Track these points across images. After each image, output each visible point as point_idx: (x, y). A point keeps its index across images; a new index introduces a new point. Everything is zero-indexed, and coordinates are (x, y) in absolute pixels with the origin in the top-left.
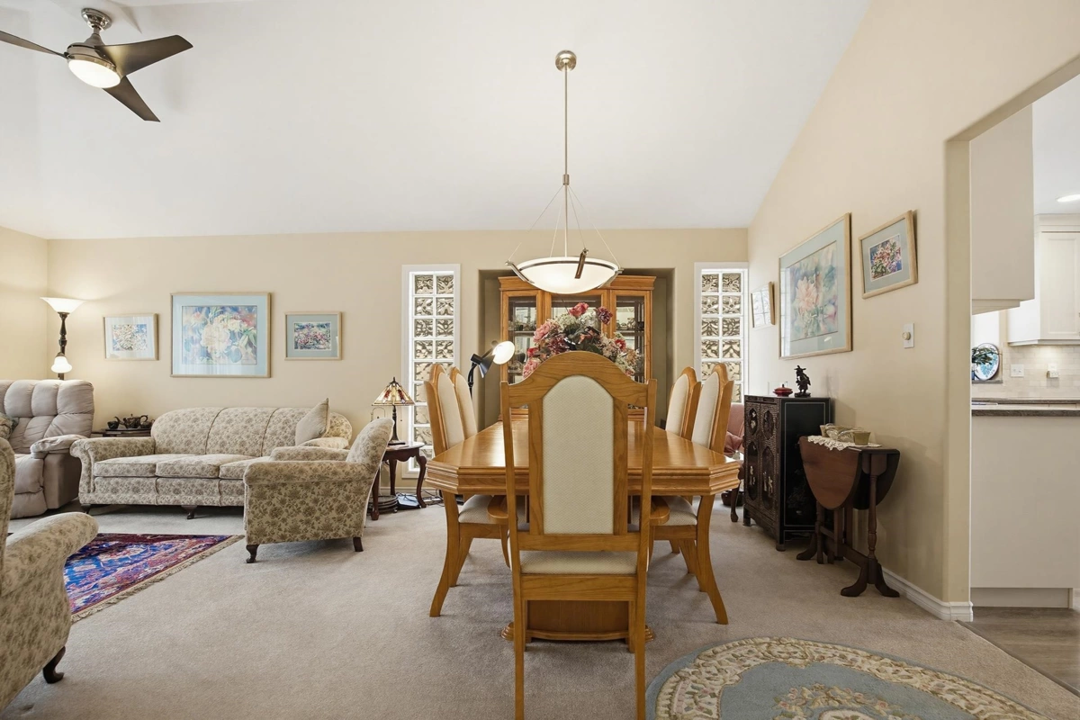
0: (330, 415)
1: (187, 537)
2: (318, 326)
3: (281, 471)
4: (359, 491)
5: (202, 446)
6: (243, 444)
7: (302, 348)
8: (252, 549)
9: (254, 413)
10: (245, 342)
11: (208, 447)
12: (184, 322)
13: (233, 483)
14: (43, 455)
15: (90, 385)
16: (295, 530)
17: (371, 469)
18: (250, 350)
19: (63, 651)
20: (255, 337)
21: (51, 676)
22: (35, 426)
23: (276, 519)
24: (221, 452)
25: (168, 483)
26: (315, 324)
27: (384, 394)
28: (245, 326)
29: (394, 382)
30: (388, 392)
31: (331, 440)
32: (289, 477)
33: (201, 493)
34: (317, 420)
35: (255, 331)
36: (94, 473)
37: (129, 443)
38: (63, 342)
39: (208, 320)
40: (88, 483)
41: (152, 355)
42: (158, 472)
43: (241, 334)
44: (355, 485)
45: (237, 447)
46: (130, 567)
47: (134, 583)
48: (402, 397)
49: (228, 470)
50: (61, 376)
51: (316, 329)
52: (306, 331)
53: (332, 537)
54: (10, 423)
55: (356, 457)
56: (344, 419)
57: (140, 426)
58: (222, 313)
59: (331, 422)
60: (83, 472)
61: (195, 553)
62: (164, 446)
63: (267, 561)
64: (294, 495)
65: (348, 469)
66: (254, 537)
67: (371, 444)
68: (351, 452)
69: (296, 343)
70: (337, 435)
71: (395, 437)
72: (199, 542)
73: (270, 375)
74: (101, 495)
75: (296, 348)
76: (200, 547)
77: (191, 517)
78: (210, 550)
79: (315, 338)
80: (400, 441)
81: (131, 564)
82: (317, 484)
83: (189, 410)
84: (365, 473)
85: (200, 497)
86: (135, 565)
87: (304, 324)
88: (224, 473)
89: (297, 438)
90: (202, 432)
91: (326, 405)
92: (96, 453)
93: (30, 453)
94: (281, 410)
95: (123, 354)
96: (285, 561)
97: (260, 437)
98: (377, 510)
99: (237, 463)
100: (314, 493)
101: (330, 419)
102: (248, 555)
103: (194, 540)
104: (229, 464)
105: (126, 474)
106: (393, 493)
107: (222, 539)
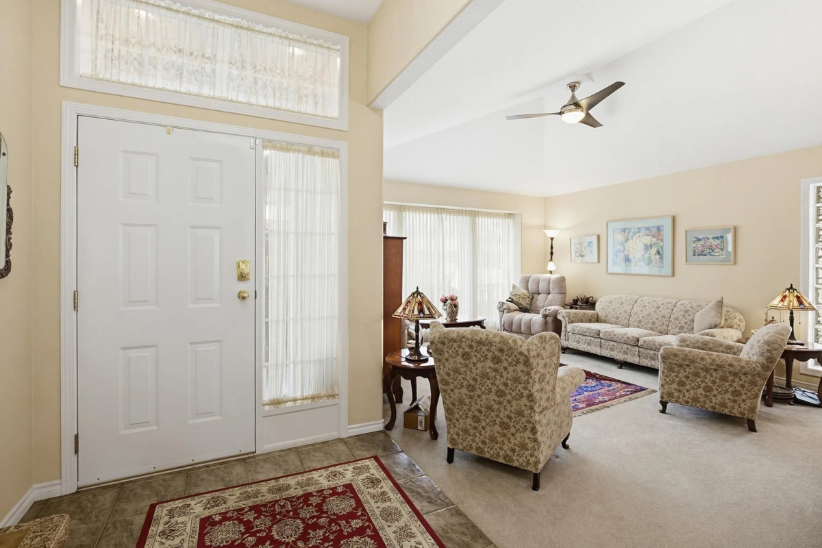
0: (725, 309)
1: (619, 381)
2: (713, 238)
3: (686, 355)
4: (753, 383)
5: (626, 321)
6: (653, 323)
7: (699, 255)
8: (664, 404)
9: (662, 302)
10: (655, 251)
11: (630, 322)
12: (614, 240)
13: (648, 351)
14: (545, 316)
15: (564, 278)
16: (696, 400)
17: (765, 367)
18: (658, 257)
19: (569, 434)
20: (662, 248)
21: (565, 446)
22: (540, 299)
23: (682, 388)
24: (638, 327)
25: (607, 344)
26: (710, 236)
27: (780, 298)
28: (654, 240)
29: (791, 288)
30: (785, 297)
31: (726, 332)
32: (693, 361)
33: (627, 354)
34: (713, 313)
35: (661, 244)
36: (568, 330)
37: (585, 314)
38: (552, 254)
39: (630, 237)
40: (565, 335)
41: (596, 260)
42: (601, 336)
43: (651, 246)
44: (749, 377)
45: (650, 325)
46: (591, 393)
47: (593, 404)
48: (800, 303)
49: (645, 342)
50: (551, 272)
51: (711, 240)
52: (702, 242)
53: (728, 413)
54: (531, 297)
55: (750, 353)
56: (737, 314)
57: (589, 303)
58: (638, 232)
59: (725, 316)
60: (563, 328)
61: (626, 395)
62: (603, 318)
63: (674, 415)
64: (696, 375)
65: (743, 364)
66: (665, 396)
67: (766, 347)
68: (746, 347)
69: (694, 251)
70: (731, 327)
71: (792, 337)
72: (627, 387)
73: (673, 275)
74: (571, 343)
75: (694, 255)
76: (628, 391)
77: (620, 368)
78: (634, 395)
79: (711, 248)
80: (798, 341)
81: (591, 391)
82: (715, 370)
83: (618, 296)
84: (759, 369)
85: (626, 356)
86: (593, 393)
87: (700, 237)
88: (642, 343)
89: (696, 325)
90: (626, 312)
91: (720, 304)
92: (569, 319)
93: (539, 313)
94: (682, 302)
95: (579, 259)
96: (688, 420)
97: (666, 320)
98: (771, 398)
99: (650, 338)
100: (712, 376)
101: (724, 312)
102: (661, 407)
103: (624, 385)
104: (645, 338)
105: (584, 334)
106: (789, 385)
107: (642, 389)
